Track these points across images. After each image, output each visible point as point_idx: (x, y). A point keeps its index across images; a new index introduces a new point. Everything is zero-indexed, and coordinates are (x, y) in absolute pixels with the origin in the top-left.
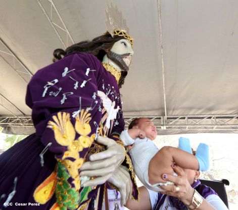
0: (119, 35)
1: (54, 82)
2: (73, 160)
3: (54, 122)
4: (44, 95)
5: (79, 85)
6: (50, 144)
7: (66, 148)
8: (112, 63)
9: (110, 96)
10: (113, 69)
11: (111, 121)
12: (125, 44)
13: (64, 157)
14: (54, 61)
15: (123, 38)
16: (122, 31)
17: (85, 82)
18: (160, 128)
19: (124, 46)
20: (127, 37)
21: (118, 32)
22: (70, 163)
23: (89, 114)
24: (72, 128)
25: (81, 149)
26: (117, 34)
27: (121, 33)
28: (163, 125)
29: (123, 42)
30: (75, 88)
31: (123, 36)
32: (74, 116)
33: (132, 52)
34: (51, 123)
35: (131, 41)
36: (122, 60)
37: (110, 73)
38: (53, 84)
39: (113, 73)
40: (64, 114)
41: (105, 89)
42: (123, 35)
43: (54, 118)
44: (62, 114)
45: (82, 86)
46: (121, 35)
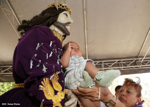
3: (43, 85)
6: (43, 100)
12: (67, 15)
13: (54, 106)
15: (64, 10)
16: (64, 4)
19: (66, 16)
20: (67, 9)
21: (61, 5)
23: (58, 76)
24: (52, 88)
25: (60, 100)
26: (60, 7)
29: (65, 14)
30: (47, 58)
32: (50, 79)
33: (72, 21)
35: (70, 12)
36: (65, 28)
40: (46, 79)
41: (57, 52)
42: (65, 8)
43: (42, 83)
44: (45, 79)
45: (50, 56)
46: (63, 8)
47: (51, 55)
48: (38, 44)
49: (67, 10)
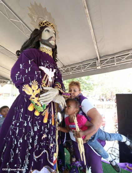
0: (43, 26)
1: (18, 73)
2: (34, 98)
4: (17, 80)
5: (28, 70)
7: (31, 95)
8: (45, 46)
9: (47, 67)
10: (46, 50)
11: (52, 78)
12: (48, 31)
13: (31, 98)
14: (18, 58)
15: (46, 27)
16: (44, 22)
17: (30, 68)
18: (97, 68)
19: (48, 33)
21: (41, 23)
22: (33, 99)
24: (31, 89)
25: (35, 95)
26: (42, 25)
27: (44, 24)
28: (98, 66)
29: (46, 30)
30: (27, 72)
31: (46, 26)
34: (23, 89)
35: (52, 26)
36: (49, 43)
37: (45, 53)
38: (18, 74)
39: (47, 53)
41: (43, 64)
42: (45, 24)
43: (23, 87)
44: (25, 85)
46: (44, 25)
47: (29, 70)
48: (21, 65)
49: (48, 25)
